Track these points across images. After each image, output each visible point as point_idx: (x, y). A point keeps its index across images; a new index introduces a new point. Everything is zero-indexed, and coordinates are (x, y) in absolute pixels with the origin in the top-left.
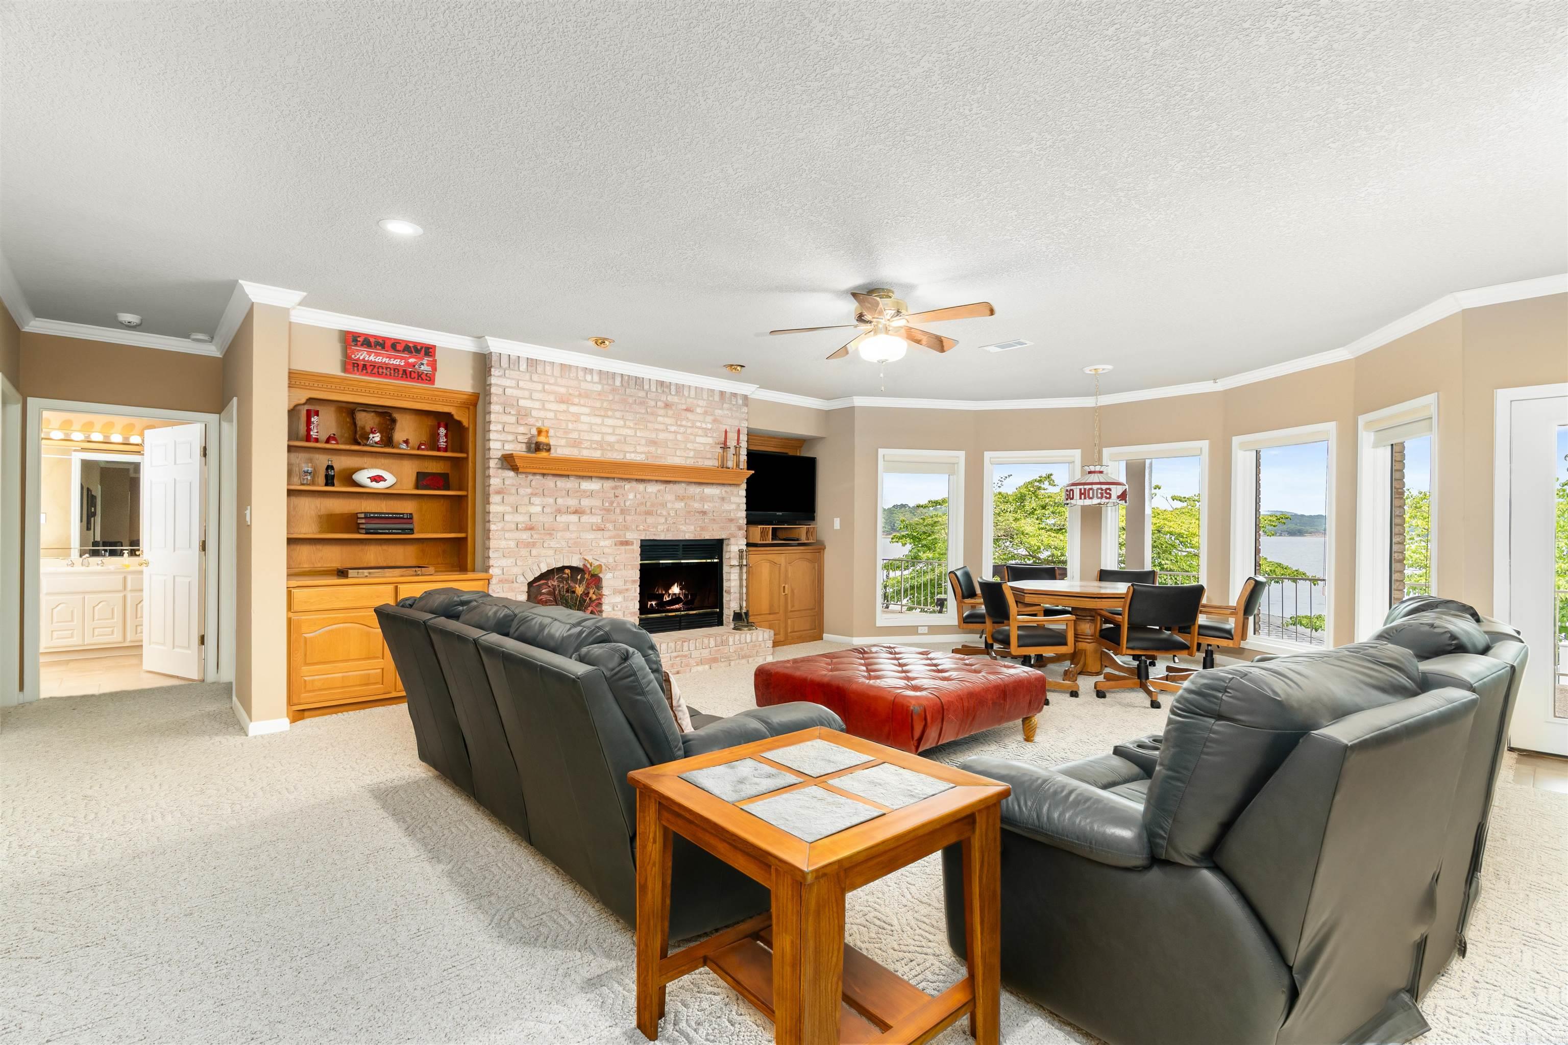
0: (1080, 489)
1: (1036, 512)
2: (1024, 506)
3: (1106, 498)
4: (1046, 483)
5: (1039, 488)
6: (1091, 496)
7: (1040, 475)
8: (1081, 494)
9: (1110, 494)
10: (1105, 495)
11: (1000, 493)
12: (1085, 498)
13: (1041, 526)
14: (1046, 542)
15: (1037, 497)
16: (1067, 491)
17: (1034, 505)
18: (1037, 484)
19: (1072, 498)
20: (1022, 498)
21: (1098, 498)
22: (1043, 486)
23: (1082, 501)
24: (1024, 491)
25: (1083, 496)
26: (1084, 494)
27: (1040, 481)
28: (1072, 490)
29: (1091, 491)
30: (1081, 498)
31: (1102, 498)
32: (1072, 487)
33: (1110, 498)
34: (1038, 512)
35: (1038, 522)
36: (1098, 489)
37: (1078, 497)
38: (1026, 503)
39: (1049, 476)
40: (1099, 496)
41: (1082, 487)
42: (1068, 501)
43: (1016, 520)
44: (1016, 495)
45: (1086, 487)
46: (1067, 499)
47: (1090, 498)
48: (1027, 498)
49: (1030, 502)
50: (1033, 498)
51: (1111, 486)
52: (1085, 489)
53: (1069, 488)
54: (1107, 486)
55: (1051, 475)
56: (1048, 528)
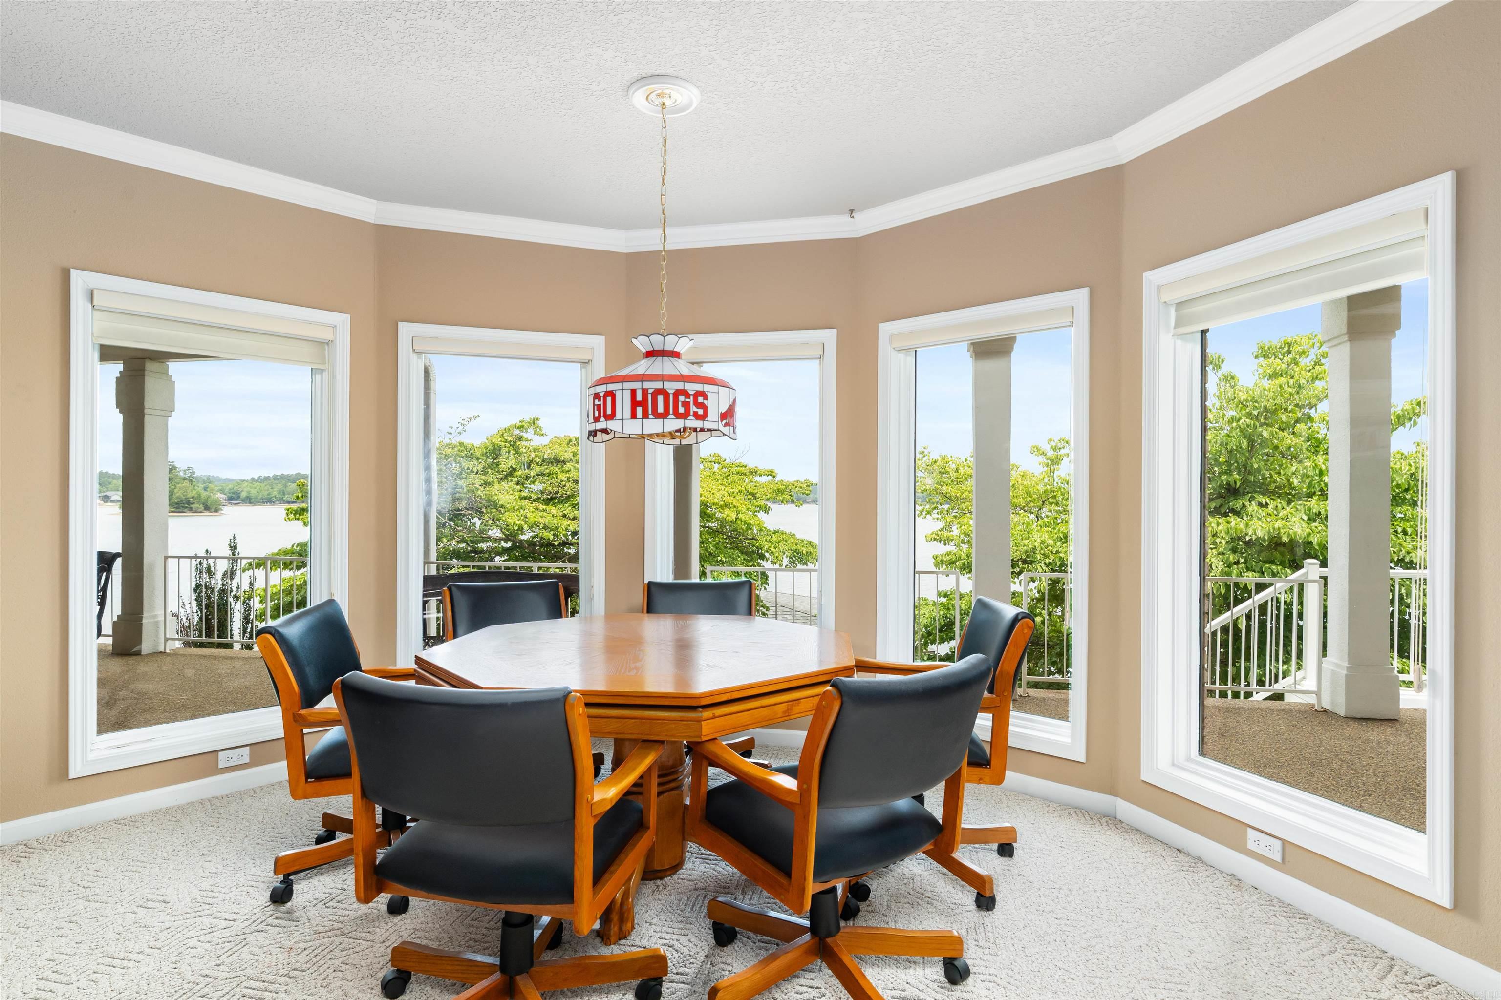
0: (633, 392)
1: (516, 474)
2: (498, 465)
3: (697, 416)
4: (530, 430)
5: (520, 439)
6: (661, 409)
7: (521, 419)
8: (634, 404)
9: (705, 408)
10: (693, 408)
11: (461, 444)
12: (645, 416)
13: (524, 494)
14: (531, 520)
15: (517, 452)
16: (597, 396)
17: (512, 462)
18: (516, 432)
19: (611, 417)
20: (495, 452)
21: (678, 416)
22: (525, 435)
23: (637, 422)
24: (498, 441)
25: (639, 410)
26: (643, 404)
27: (521, 428)
28: (611, 394)
29: (660, 398)
30: (634, 416)
31: (685, 416)
32: (611, 387)
33: (703, 417)
34: (519, 473)
35: (519, 487)
36: (677, 393)
37: (628, 413)
38: (502, 459)
39: (534, 422)
40: (681, 410)
41: (636, 385)
42: (602, 425)
43: (486, 484)
44: (486, 448)
45: (646, 385)
46: (597, 420)
47: (658, 416)
48: (503, 451)
49: (507, 458)
50: (512, 452)
51: (707, 388)
52: (645, 392)
53: (601, 389)
54: (699, 387)
55: (537, 419)
56: (534, 496)
